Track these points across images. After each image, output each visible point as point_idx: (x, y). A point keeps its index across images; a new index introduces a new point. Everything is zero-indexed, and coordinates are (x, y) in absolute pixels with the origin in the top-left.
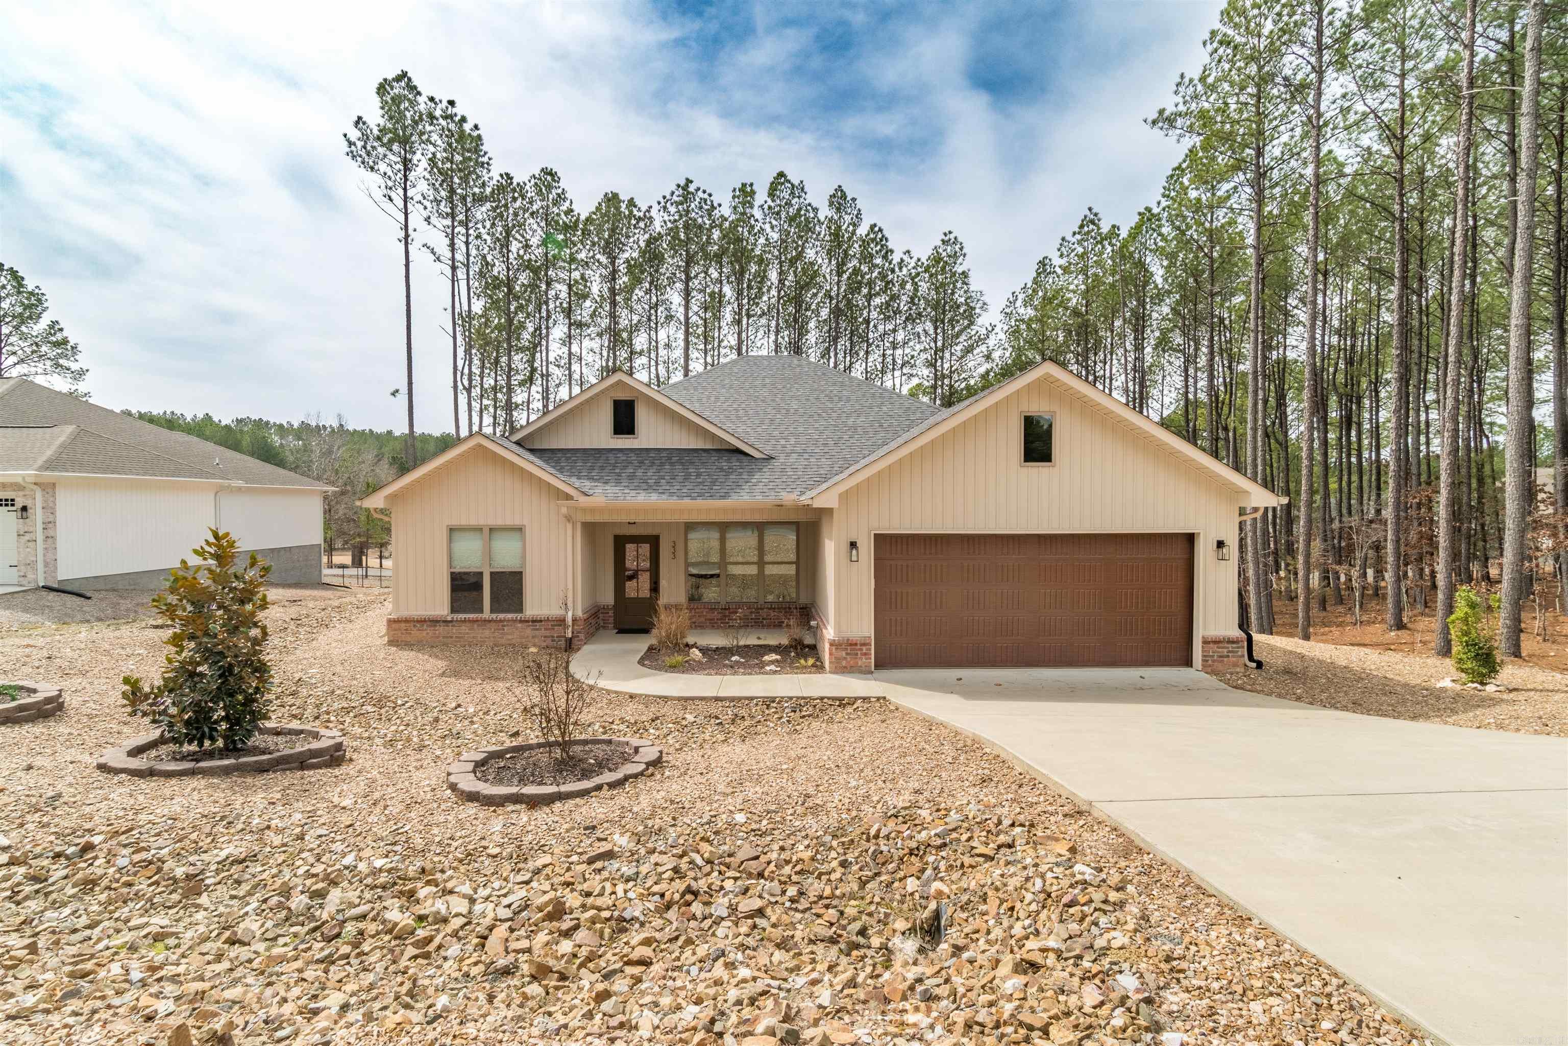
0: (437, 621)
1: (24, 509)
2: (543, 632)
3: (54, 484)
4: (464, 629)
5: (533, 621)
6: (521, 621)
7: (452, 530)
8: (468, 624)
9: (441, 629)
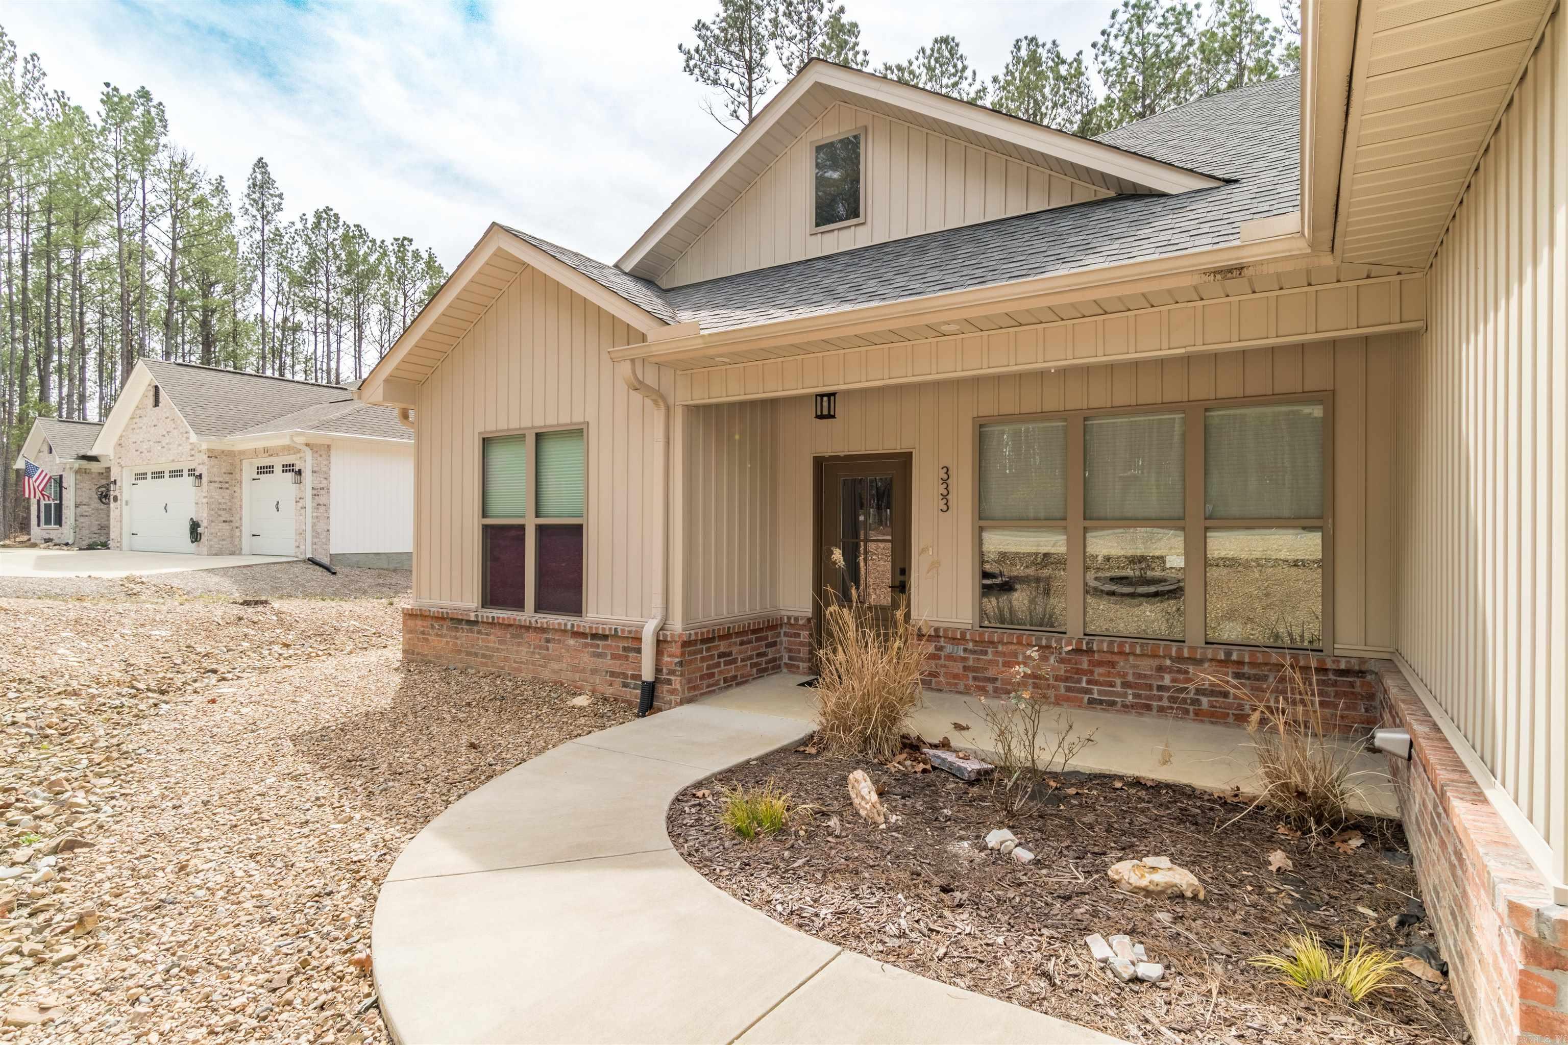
0: (460, 621)
1: (300, 471)
2: (608, 663)
3: (329, 446)
4: (493, 639)
5: (595, 636)
6: (576, 634)
7: (486, 442)
8: (497, 631)
9: (464, 637)
